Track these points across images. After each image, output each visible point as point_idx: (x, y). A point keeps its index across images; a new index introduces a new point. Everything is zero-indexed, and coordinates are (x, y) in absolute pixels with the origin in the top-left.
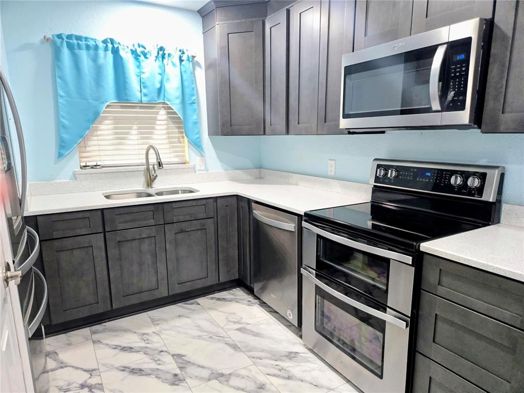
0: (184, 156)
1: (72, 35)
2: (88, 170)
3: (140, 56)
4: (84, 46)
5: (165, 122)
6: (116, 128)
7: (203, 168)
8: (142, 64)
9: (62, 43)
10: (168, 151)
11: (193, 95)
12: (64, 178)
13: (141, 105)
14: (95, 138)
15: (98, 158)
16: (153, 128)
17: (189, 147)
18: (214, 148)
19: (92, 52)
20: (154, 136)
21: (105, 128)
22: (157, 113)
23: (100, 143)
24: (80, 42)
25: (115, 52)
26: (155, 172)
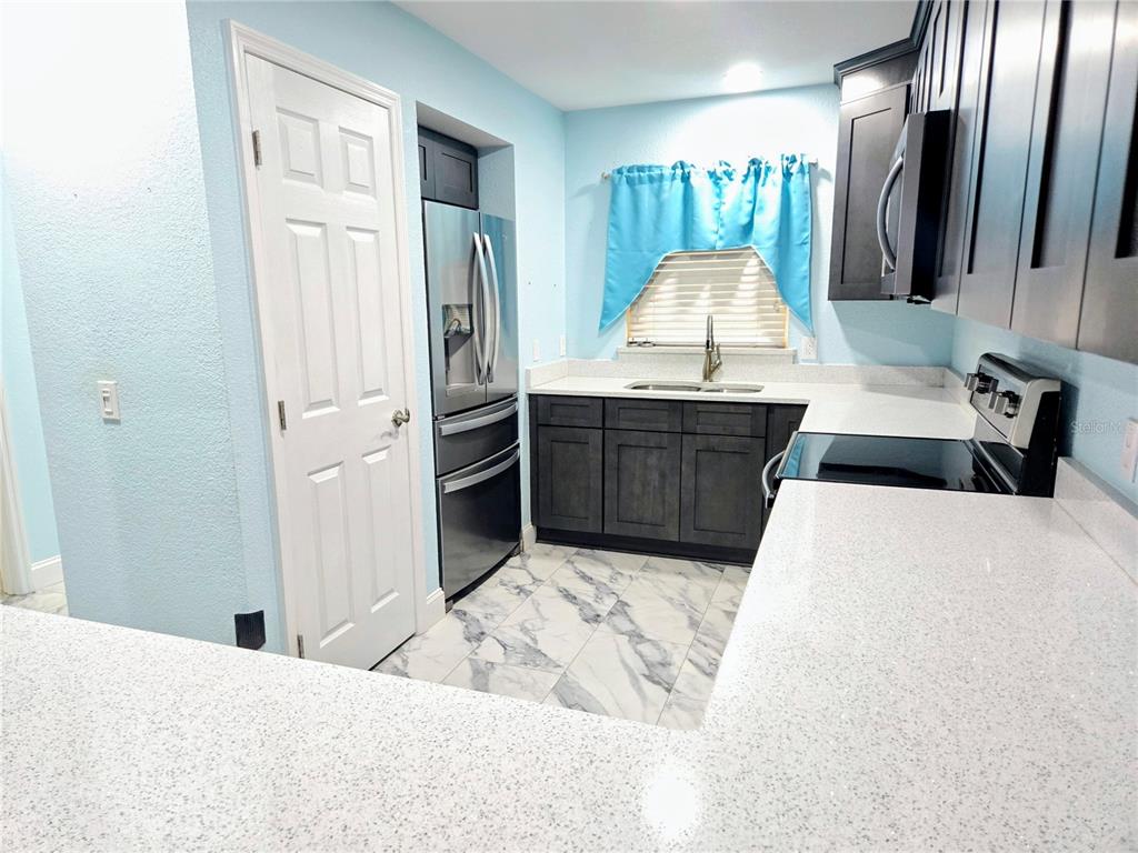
0: (783, 334)
1: (633, 167)
2: (634, 349)
3: (721, 179)
4: (647, 179)
5: (754, 278)
6: (679, 290)
7: (813, 357)
8: (725, 190)
9: (620, 179)
10: (755, 325)
11: (804, 230)
12: (605, 357)
13: (711, 253)
14: (651, 304)
15: (651, 332)
16: (735, 288)
17: (790, 319)
18: (840, 321)
19: (656, 185)
20: (735, 302)
21: (666, 290)
22: (744, 264)
23: (657, 311)
24: (642, 174)
25: (686, 179)
26: (719, 358)
